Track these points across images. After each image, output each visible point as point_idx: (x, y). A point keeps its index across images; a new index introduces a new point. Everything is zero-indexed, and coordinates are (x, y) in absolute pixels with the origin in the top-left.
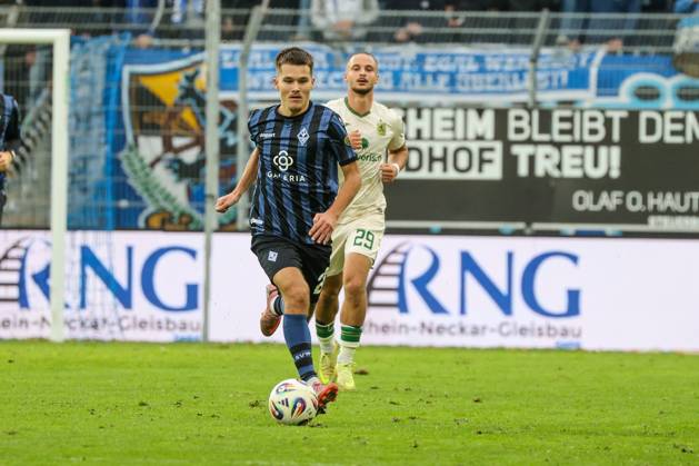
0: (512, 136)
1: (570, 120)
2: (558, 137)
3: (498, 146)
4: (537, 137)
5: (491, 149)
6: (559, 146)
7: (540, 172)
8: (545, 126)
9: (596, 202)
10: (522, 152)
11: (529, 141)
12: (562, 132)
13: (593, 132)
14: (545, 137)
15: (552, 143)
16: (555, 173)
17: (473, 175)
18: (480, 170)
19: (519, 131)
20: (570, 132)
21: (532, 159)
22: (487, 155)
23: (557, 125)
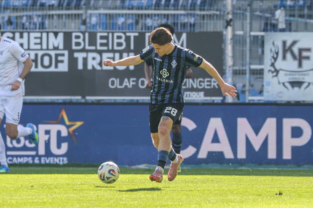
0: (74, 47)
1: (107, 38)
2: (99, 48)
3: (66, 53)
4: (87, 47)
5: (63, 55)
6: (100, 53)
7: (90, 67)
8: (92, 42)
9: (121, 84)
10: (80, 56)
11: (84, 50)
12: (102, 45)
13: (119, 44)
14: (93, 48)
15: (96, 51)
16: (98, 68)
17: (52, 69)
18: (56, 67)
19: (78, 44)
20: (107, 45)
21: (85, 60)
22: (60, 58)
23: (99, 41)
